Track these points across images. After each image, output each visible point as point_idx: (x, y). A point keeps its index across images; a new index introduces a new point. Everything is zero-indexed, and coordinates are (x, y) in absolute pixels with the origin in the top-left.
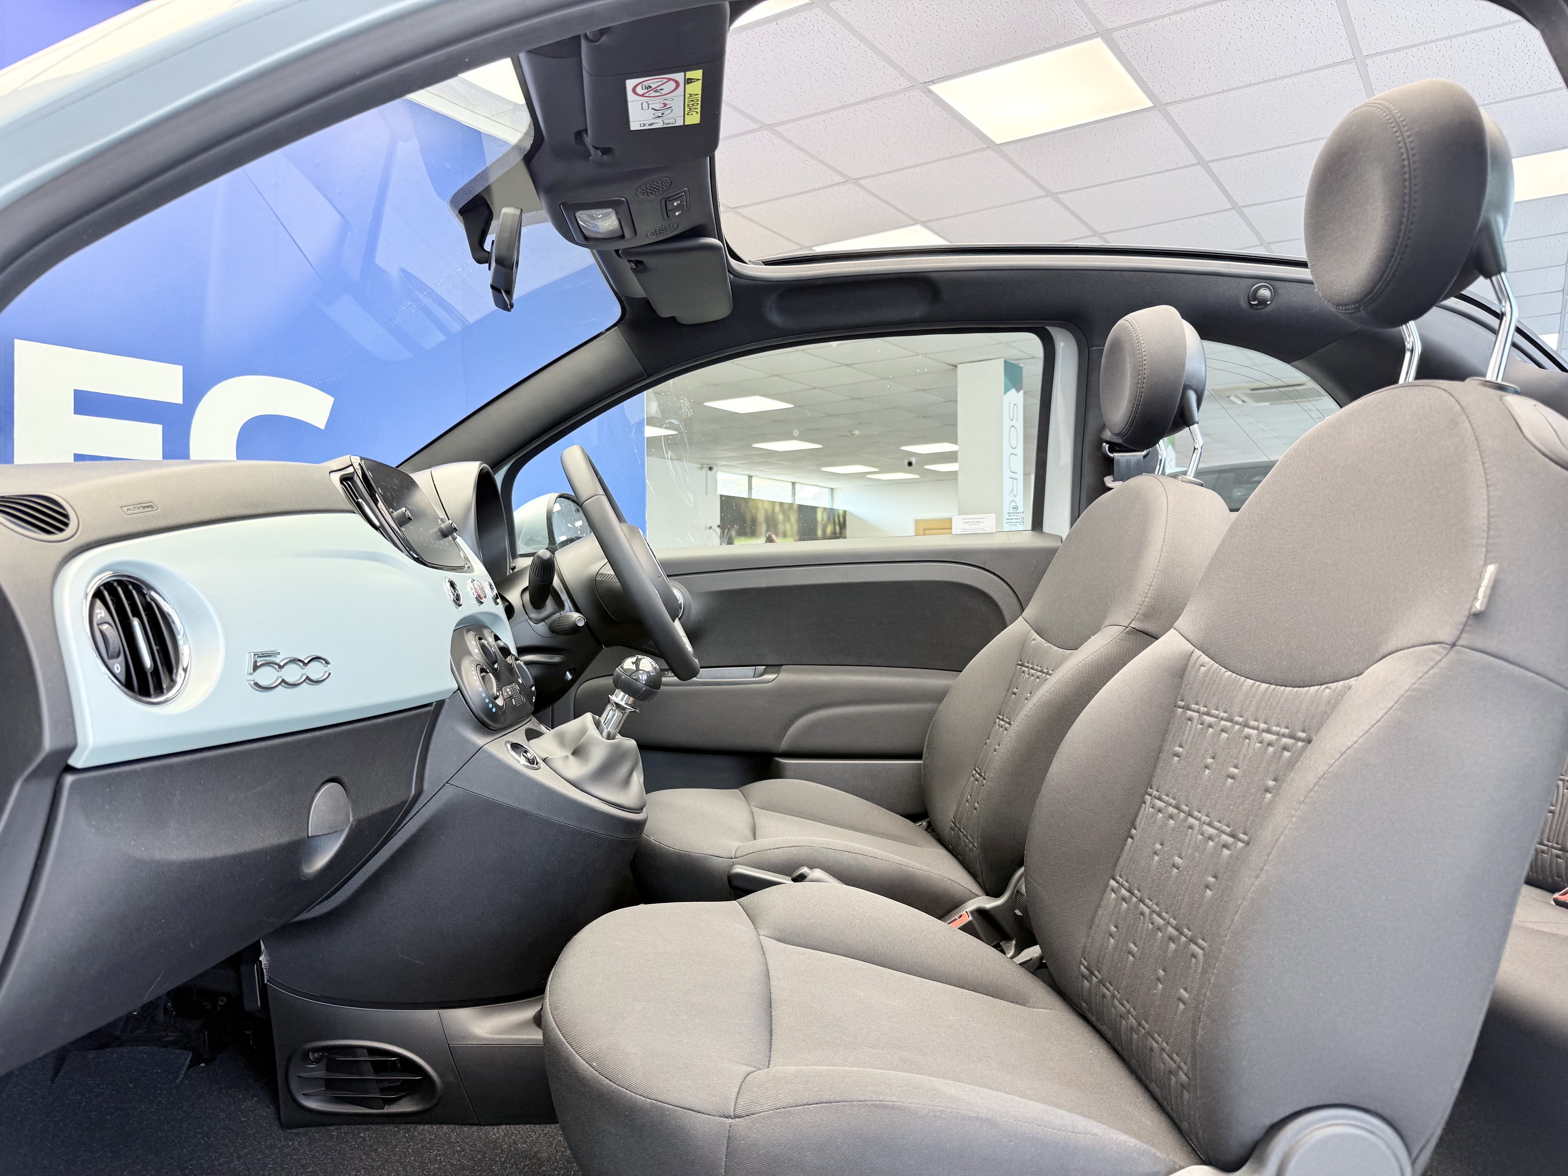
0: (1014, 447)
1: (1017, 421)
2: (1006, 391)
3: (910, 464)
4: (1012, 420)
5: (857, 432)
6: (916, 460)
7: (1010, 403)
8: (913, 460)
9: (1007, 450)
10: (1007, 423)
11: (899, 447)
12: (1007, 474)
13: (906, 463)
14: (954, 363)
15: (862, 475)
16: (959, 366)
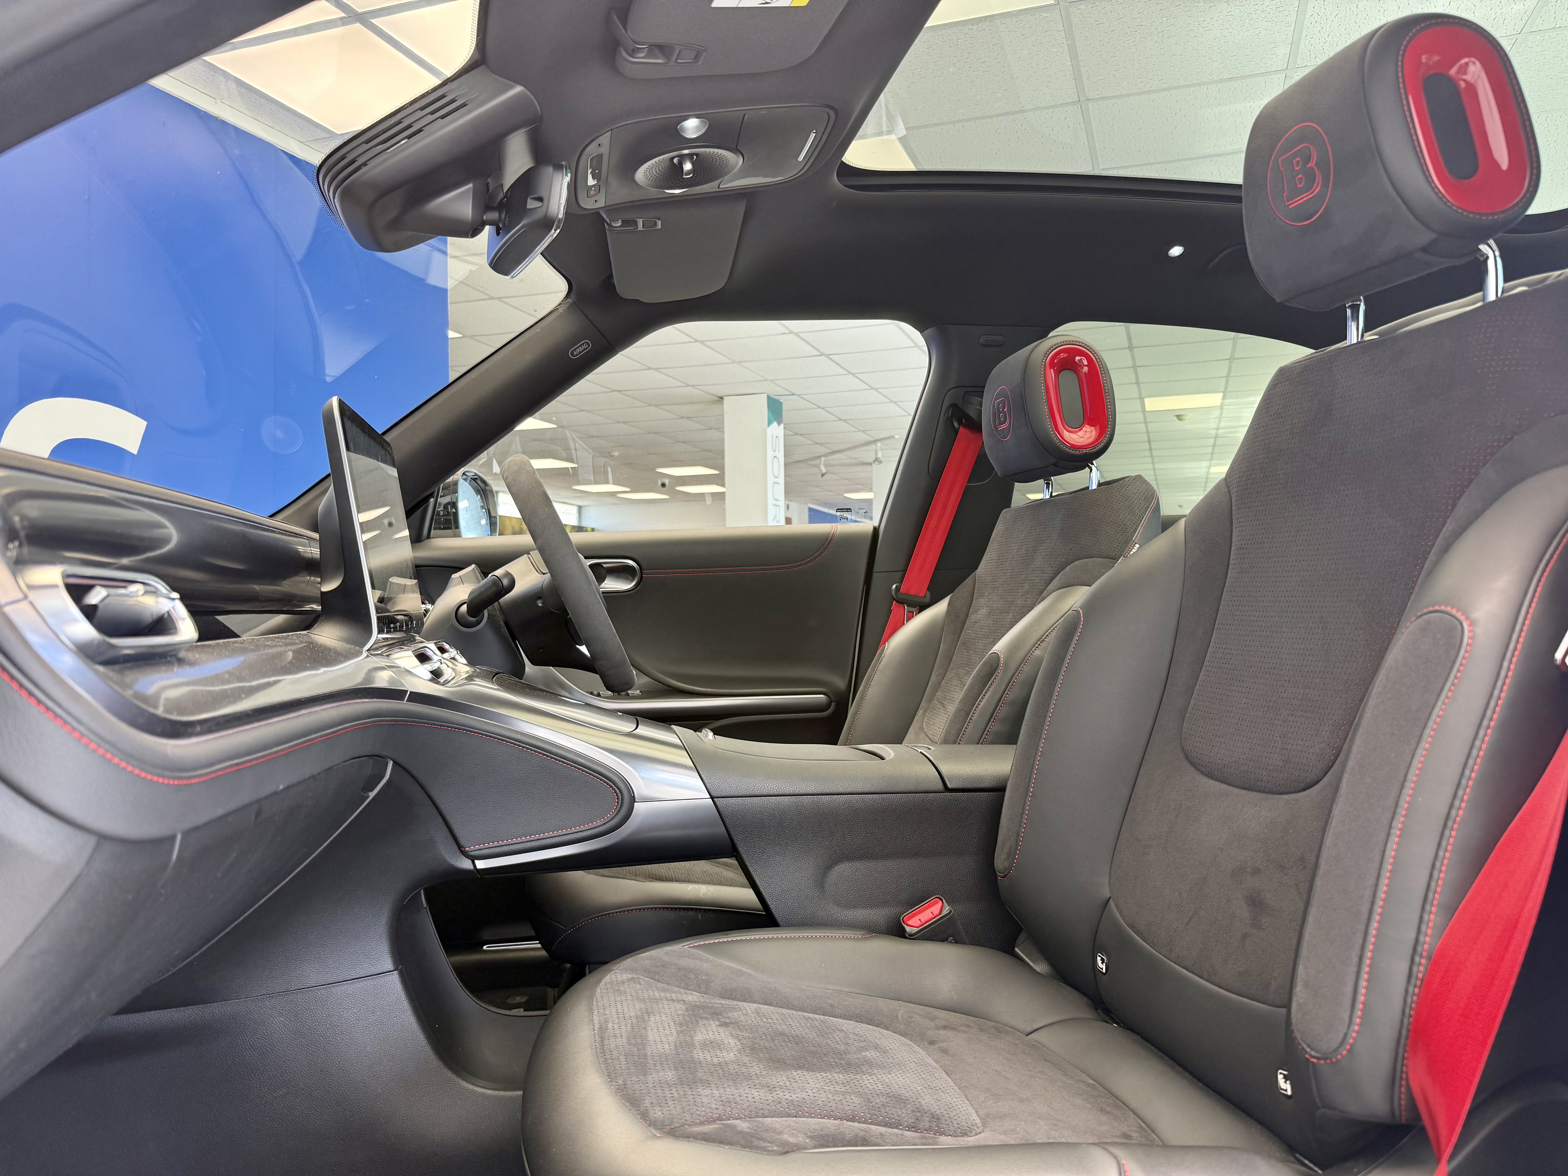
0: (776, 475)
1: (779, 452)
2: (769, 423)
3: (663, 485)
4: (774, 451)
5: (616, 454)
6: (669, 483)
7: (773, 436)
8: (667, 481)
9: (770, 479)
10: (770, 454)
11: (654, 470)
12: (771, 501)
13: (660, 483)
14: (720, 395)
15: (613, 494)
16: (725, 398)
